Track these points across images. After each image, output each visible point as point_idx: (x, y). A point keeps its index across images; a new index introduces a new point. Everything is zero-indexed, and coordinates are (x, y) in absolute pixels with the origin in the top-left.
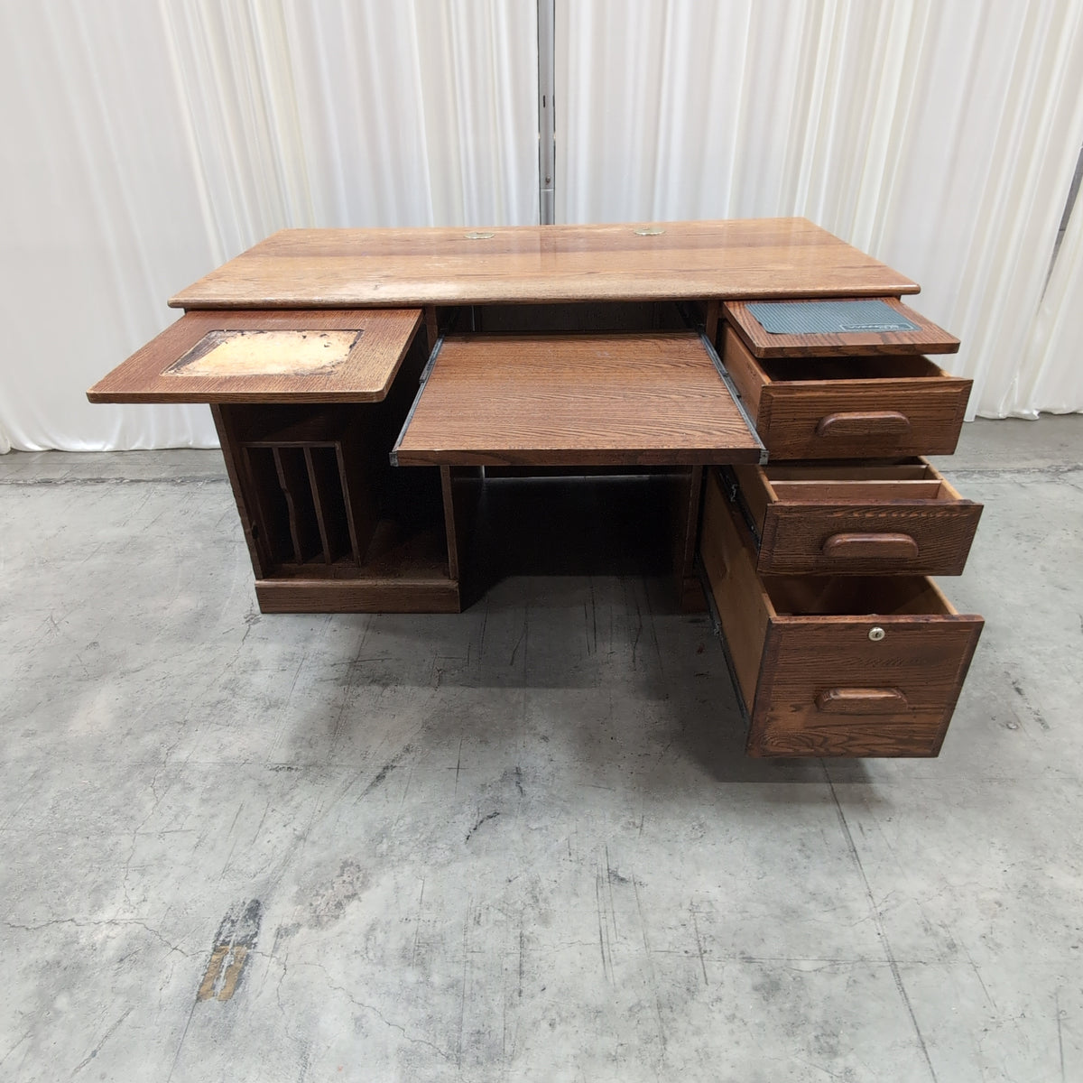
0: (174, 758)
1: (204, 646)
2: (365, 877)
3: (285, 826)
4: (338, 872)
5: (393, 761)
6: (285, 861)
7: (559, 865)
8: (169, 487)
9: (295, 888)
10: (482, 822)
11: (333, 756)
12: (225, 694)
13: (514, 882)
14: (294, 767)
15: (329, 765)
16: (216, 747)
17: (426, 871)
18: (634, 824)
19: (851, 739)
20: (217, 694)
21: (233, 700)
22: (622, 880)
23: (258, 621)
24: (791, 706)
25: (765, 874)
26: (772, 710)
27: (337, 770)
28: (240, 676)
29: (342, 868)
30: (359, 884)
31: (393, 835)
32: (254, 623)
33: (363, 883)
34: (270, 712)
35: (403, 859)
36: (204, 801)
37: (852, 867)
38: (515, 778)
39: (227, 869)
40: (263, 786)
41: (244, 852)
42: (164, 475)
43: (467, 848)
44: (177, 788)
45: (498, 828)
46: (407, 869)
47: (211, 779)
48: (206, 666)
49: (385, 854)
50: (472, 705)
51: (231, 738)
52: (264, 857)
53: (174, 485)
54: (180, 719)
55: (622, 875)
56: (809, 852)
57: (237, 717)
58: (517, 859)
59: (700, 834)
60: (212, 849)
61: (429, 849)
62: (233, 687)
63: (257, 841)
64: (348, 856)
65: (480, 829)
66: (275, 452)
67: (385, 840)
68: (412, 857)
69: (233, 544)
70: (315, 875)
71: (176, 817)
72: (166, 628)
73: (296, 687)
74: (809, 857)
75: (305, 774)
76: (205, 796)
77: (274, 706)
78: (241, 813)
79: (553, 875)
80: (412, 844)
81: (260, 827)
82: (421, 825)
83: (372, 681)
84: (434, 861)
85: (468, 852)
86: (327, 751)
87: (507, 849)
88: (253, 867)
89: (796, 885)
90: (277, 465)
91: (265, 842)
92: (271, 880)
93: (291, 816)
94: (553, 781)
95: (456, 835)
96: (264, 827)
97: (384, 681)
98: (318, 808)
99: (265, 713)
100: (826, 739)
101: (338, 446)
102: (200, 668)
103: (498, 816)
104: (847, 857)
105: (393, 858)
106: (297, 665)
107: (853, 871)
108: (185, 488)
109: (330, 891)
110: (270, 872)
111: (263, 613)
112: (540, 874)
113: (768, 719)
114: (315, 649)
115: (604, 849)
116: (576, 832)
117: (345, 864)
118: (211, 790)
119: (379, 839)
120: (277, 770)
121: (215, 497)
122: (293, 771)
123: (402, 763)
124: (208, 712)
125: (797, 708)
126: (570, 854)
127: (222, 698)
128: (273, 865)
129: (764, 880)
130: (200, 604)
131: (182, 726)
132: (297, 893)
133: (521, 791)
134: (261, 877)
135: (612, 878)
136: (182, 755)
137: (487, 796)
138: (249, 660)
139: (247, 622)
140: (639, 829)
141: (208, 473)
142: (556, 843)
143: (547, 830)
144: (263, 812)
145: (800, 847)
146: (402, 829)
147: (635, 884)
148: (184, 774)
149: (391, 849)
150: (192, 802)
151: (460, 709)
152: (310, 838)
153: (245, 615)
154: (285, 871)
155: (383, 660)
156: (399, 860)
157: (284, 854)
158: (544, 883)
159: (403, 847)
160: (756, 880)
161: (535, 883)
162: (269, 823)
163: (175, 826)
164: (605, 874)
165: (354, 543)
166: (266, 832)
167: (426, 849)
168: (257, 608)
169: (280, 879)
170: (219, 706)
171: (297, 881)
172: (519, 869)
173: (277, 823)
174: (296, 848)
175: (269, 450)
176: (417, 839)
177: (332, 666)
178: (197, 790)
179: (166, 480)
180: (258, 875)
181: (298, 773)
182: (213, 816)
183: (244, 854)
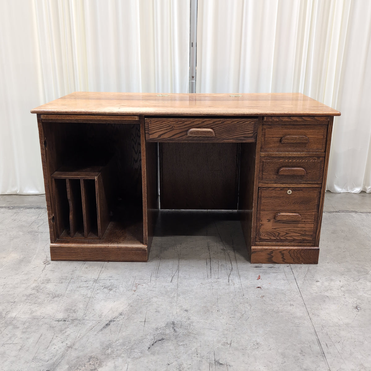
0: (9, 316)
1: (23, 273)
2: (100, 362)
3: (62, 342)
4: (88, 360)
5: (114, 318)
6: (62, 356)
7: (192, 359)
8: (7, 210)
9: (67, 366)
10: (156, 342)
11: (86, 316)
12: (33, 292)
13: (170, 365)
14: (67, 320)
15: (84, 319)
16: (30, 312)
17: (129, 360)
18: (227, 343)
19: (287, 233)
20: (29, 291)
21: (37, 294)
22: (221, 364)
23: (49, 263)
24: (267, 220)
25: (285, 362)
26: (261, 221)
27: (87, 321)
28: (41, 285)
29: (90, 359)
30: (97, 365)
31: (114, 347)
32: (47, 265)
33: (99, 365)
34: (55, 299)
35: (118, 356)
36: (23, 332)
37: (322, 359)
38: (172, 326)
39: (34, 359)
40: (52, 327)
41: (42, 352)
42: (4, 205)
43: (149, 352)
44: (10, 327)
45: (164, 344)
46: (120, 360)
47: (27, 324)
48: (24, 280)
49: (110, 354)
50: (152, 298)
51: (37, 309)
52: (52, 354)
53: (9, 209)
54: (12, 301)
55: (221, 362)
56: (304, 354)
57: (39, 300)
58: (172, 356)
59: (257, 347)
60: (27, 351)
61: (131, 352)
62: (37, 289)
63: (49, 348)
64: (92, 354)
65: (155, 345)
66: (67, 181)
67: (110, 349)
68: (123, 355)
69: (38, 233)
70: (76, 361)
71: (10, 338)
72: (5, 265)
73: (68, 290)
74: (304, 356)
75: (72, 323)
76: (24, 330)
77: (58, 297)
78: (41, 337)
79: (189, 362)
80: (123, 350)
81: (50, 342)
82: (127, 343)
83: (104, 288)
84: (133, 357)
85: (149, 353)
86: (83, 314)
87: (168, 352)
88: (47, 358)
89: (298, 366)
90: (67, 187)
91: (53, 349)
92: (56, 363)
93: (66, 339)
94: (190, 327)
95: (143, 347)
96: (52, 343)
97: (110, 288)
98: (78, 336)
99: (53, 300)
100: (279, 233)
101: (96, 178)
102: (21, 281)
103: (164, 340)
104: (320, 356)
105: (114, 355)
106: (68, 281)
107: (322, 361)
108: (14, 211)
109: (84, 368)
110: (55, 360)
111: (52, 260)
112: (183, 362)
113: (260, 225)
114: (77, 275)
115: (213, 353)
116: (200, 346)
117: (91, 358)
118: (27, 328)
119: (107, 348)
120: (58, 321)
121: (29, 214)
122: (66, 322)
123: (118, 319)
124: (25, 298)
125: (269, 220)
126: (197, 354)
127: (32, 293)
128: (56, 358)
129: (285, 364)
130: (22, 256)
131: (13, 303)
132: (68, 368)
133: (175, 330)
134: (51, 362)
135: (216, 363)
136: (13, 315)
137: (158, 332)
138: (45, 279)
139: (44, 264)
140: (229, 345)
141: (26, 205)
142: (191, 350)
143: (187, 345)
144: (52, 337)
145: (300, 352)
146: (118, 345)
147: (227, 366)
148: (14, 322)
149: (113, 352)
150: (18, 333)
151: (146, 299)
152: (74, 347)
153: (43, 261)
154: (62, 360)
155: (110, 280)
156: (116, 356)
157: (62, 353)
158: (185, 365)
159: (118, 352)
160: (281, 364)
161: (180, 365)
162: (55, 341)
163: (9, 342)
164: (213, 362)
165: (99, 227)
166: (53, 345)
167: (129, 352)
168: (49, 259)
169: (60, 362)
170: (30, 296)
171: (68, 363)
172: (173, 360)
173: (59, 341)
174: (67, 351)
175: (64, 180)
176: (125, 348)
177: (85, 282)
178: (20, 328)
179: (5, 207)
180: (49, 361)
181: (68, 323)
182: (28, 338)
183: (43, 353)
